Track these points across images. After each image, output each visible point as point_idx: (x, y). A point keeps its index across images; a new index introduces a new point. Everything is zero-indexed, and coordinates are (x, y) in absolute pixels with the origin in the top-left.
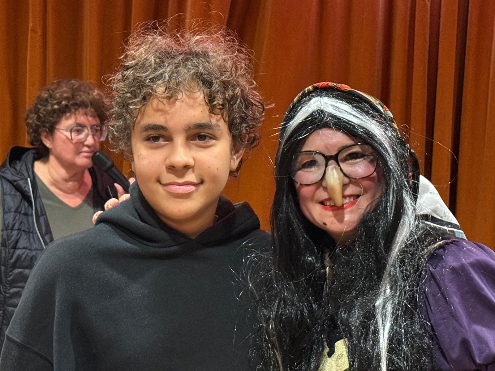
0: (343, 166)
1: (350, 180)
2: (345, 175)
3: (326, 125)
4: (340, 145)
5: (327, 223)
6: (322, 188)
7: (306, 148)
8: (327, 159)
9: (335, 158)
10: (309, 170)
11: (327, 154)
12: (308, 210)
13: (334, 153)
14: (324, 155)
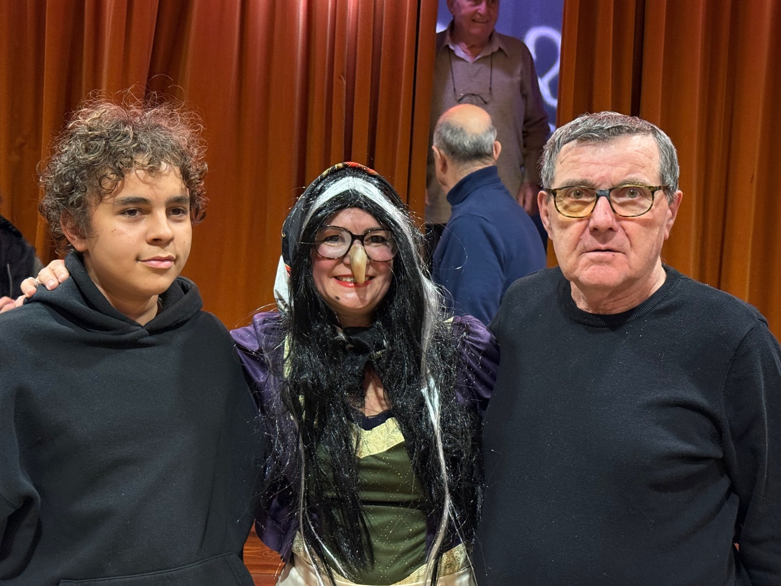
0: (367, 247)
1: (371, 262)
2: (369, 257)
3: (359, 206)
4: (368, 227)
5: (340, 297)
6: (342, 265)
7: (334, 224)
8: (354, 237)
9: (361, 238)
10: (333, 244)
11: (354, 233)
12: (322, 282)
13: (360, 233)
14: (351, 234)
